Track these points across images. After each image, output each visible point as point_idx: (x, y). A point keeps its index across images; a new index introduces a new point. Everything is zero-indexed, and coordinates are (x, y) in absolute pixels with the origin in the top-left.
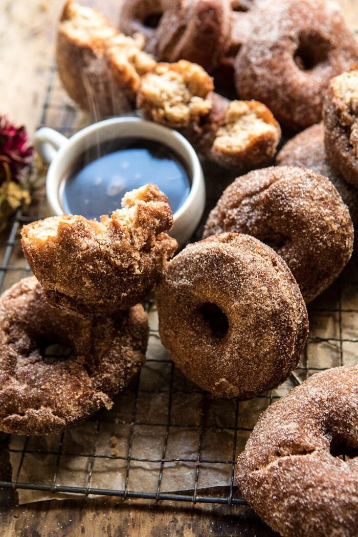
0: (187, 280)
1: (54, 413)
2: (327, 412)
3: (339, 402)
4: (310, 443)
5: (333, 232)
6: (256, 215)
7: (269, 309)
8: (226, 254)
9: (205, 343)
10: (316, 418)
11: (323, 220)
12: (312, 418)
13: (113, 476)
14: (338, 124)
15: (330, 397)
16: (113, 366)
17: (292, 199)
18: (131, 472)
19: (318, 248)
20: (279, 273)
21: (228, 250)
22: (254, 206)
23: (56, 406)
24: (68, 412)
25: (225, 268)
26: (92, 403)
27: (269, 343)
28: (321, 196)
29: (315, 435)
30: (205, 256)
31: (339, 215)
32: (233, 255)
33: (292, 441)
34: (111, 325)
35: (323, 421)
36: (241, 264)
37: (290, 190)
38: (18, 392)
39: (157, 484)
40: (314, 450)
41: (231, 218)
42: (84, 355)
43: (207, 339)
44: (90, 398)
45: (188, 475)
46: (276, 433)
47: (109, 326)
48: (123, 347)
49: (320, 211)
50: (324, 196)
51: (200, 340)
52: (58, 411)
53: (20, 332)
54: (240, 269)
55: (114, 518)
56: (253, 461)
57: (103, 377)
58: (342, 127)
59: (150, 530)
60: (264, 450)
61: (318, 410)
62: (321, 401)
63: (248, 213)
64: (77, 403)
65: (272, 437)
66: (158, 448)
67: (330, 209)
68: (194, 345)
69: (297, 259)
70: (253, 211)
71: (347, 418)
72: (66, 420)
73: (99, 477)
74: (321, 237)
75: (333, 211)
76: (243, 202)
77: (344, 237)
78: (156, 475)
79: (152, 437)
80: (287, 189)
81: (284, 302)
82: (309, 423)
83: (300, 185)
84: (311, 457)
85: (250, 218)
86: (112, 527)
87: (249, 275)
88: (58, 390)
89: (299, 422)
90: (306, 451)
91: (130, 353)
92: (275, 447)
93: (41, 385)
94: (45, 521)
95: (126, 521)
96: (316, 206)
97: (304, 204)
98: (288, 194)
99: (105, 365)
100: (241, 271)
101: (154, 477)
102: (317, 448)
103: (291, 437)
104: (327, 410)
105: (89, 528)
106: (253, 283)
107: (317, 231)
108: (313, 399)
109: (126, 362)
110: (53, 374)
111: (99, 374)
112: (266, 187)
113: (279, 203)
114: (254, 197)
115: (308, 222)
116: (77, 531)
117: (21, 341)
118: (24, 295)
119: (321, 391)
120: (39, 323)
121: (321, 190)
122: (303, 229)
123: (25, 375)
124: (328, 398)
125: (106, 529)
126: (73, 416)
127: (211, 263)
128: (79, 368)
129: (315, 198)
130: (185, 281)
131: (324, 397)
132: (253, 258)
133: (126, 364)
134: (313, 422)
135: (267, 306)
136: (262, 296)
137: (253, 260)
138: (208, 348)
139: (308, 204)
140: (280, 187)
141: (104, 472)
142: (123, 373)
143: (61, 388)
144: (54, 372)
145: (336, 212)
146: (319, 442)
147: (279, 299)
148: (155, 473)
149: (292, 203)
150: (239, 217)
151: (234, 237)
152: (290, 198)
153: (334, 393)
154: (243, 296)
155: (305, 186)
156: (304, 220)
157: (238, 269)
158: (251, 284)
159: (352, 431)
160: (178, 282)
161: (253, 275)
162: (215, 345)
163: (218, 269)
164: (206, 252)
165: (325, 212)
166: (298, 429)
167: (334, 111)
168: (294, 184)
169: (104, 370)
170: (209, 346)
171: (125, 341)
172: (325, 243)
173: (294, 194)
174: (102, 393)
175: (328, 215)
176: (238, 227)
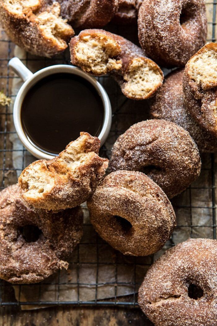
0: (107, 207)
1: (36, 275)
2: (187, 274)
3: (194, 270)
4: (178, 293)
5: (190, 169)
6: (144, 157)
7: (156, 226)
8: (131, 200)
9: (119, 234)
10: (181, 278)
11: (185, 163)
12: (179, 277)
13: (71, 292)
14: (193, 98)
15: (188, 267)
16: (66, 243)
18: (80, 289)
19: (181, 178)
20: (160, 202)
21: (132, 197)
22: (143, 152)
23: (38, 272)
24: (45, 274)
25: (130, 206)
26: (57, 268)
27: (156, 241)
28: (183, 150)
29: (181, 287)
30: (118, 199)
32: (135, 199)
33: (169, 293)
34: (63, 221)
35: (185, 279)
36: (140, 205)
37: (165, 147)
38: (16, 267)
39: (95, 296)
40: (180, 296)
41: (129, 156)
42: (49, 238)
43: (120, 232)
44: (56, 265)
45: (111, 290)
46: (161, 287)
47: (62, 222)
48: (70, 232)
49: (183, 159)
50: (185, 149)
51: (115, 233)
52: (39, 274)
53: (10, 229)
54: (140, 207)
55: (74, 314)
56: (148, 298)
57: (61, 250)
58: (195, 100)
59: (93, 319)
60: (154, 295)
61: (182, 273)
62: (184, 268)
63: (139, 155)
64: (49, 269)
65: (158, 289)
66: (93, 275)
67: (188, 156)
68: (113, 235)
69: (169, 182)
70: (142, 154)
71: (197, 278)
72: (44, 277)
73: (63, 293)
74: (183, 172)
75: (190, 157)
76: (136, 148)
77: (196, 169)
79: (89, 268)
80: (163, 146)
81: (164, 221)
82: (178, 280)
83: (171, 143)
84: (179, 300)
85: (140, 158)
86: (73, 319)
87: (145, 209)
88: (38, 264)
89: (172, 281)
90: (176, 297)
91: (75, 235)
92: (160, 295)
93: (28, 262)
94: (37, 318)
95: (80, 315)
96: (180, 156)
97: (173, 155)
98: (163, 149)
99: (62, 244)
101: (93, 292)
102: (182, 295)
103: (168, 291)
104: (186, 274)
105: (61, 320)
106: (147, 214)
107: (181, 169)
108: (179, 267)
109: (73, 240)
110: (34, 254)
111: (58, 248)
112: (150, 142)
113: (158, 154)
114: (143, 147)
115: (176, 165)
116: (54, 322)
117: (12, 235)
118: (9, 206)
119: (184, 263)
120: (20, 222)
121: (183, 146)
122: (173, 168)
123: (18, 258)
124: (187, 267)
125: (70, 320)
126: (47, 275)
127: (122, 203)
128: (48, 249)
129: (180, 151)
130: (106, 208)
131: (186, 267)
132: (147, 199)
133: (73, 241)
134: (180, 280)
135: (155, 225)
136: (152, 221)
137: (147, 200)
138: (121, 237)
139: (176, 155)
140: (159, 144)
141: (65, 290)
142: (72, 245)
143: (39, 263)
144: (34, 253)
145: (192, 157)
146: (183, 291)
147: (162, 220)
148: (93, 290)
149: (166, 155)
150: (134, 156)
151: (134, 181)
152: (165, 151)
153: (190, 264)
154: (141, 220)
155: (173, 144)
156: (173, 164)
157: (138, 207)
158: (146, 215)
159: (200, 285)
160: (102, 207)
161: (147, 209)
162: (124, 236)
163: (126, 207)
164: (119, 197)
165: (186, 158)
166: (172, 285)
167: (190, 90)
168: (167, 142)
169: (61, 246)
170: (121, 236)
171: (71, 229)
172: (185, 175)
173: (167, 149)
174: (62, 262)
175: (187, 160)
176: (133, 162)
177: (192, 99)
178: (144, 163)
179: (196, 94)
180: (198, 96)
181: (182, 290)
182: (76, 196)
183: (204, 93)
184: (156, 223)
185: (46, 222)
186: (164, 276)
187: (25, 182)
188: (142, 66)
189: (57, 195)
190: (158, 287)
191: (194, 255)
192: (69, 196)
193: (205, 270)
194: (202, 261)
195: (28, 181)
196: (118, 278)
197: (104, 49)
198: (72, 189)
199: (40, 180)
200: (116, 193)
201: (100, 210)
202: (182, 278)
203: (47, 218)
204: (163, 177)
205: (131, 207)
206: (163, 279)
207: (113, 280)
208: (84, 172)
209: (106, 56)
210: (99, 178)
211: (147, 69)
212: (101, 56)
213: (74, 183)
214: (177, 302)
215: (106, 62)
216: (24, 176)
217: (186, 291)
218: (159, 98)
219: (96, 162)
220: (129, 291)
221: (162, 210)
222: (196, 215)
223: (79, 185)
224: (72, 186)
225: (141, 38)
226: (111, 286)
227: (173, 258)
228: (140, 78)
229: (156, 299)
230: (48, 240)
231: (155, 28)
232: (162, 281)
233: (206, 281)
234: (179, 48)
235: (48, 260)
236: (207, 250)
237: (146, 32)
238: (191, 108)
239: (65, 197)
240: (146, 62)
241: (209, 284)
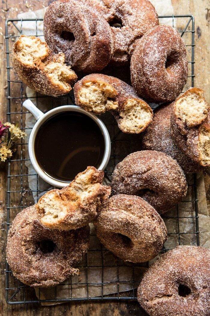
1: (53, 281)
3: (183, 274)
4: (170, 293)
5: (179, 193)
6: (140, 183)
7: (152, 242)
8: (131, 222)
9: (120, 247)
11: (175, 188)
12: (171, 280)
13: (81, 290)
15: (178, 271)
16: (76, 254)
17: (159, 180)
18: (89, 288)
19: (171, 199)
20: (155, 221)
21: (132, 220)
22: (139, 179)
23: (54, 279)
24: (60, 280)
26: (70, 274)
27: (151, 252)
28: (173, 178)
29: (173, 288)
31: (181, 184)
32: (134, 222)
33: (163, 293)
34: (73, 237)
35: (175, 281)
37: (158, 176)
38: (36, 276)
39: (101, 292)
40: (172, 295)
41: (127, 183)
43: (121, 245)
44: (69, 272)
45: (114, 288)
46: (156, 289)
47: (72, 237)
48: (80, 245)
49: (173, 185)
50: (174, 177)
51: (118, 245)
52: (55, 280)
53: (30, 245)
54: (138, 227)
55: (85, 307)
56: (146, 297)
57: (73, 259)
58: (181, 135)
59: (100, 310)
60: (151, 295)
61: (173, 277)
63: (136, 182)
64: (63, 275)
65: (154, 290)
66: (99, 275)
67: (177, 183)
68: (115, 247)
69: (161, 203)
70: (138, 181)
71: (186, 280)
72: (59, 282)
73: (75, 291)
74: (173, 195)
76: (133, 176)
77: (183, 192)
78: (100, 289)
79: (96, 270)
80: (156, 175)
81: (158, 237)
82: (170, 282)
83: (163, 173)
84: (171, 299)
85: (136, 184)
86: (84, 311)
87: (142, 229)
89: (165, 283)
90: (169, 296)
91: (83, 246)
92: (155, 295)
93: (46, 271)
94: (54, 311)
95: (89, 308)
96: (171, 183)
97: (165, 182)
99: (73, 255)
100: (138, 228)
101: (100, 290)
102: (174, 294)
104: (177, 277)
105: (74, 313)
106: (144, 233)
107: (171, 193)
108: (171, 272)
109: (82, 250)
110: (50, 264)
111: (70, 258)
112: (145, 172)
113: (152, 181)
114: (139, 175)
115: (167, 190)
116: (69, 314)
117: (31, 249)
118: (28, 225)
119: (174, 268)
120: (38, 238)
121: (173, 175)
122: (164, 192)
123: (38, 268)
125: (81, 312)
126: (62, 280)
127: (124, 225)
128: (62, 259)
129: (170, 179)
130: (110, 227)
131: (176, 271)
132: (144, 220)
134: (171, 282)
135: (151, 241)
136: (148, 238)
139: (167, 182)
140: (153, 174)
141: (77, 288)
142: (81, 255)
143: (55, 271)
144: (50, 263)
147: (156, 237)
148: (99, 288)
149: (159, 182)
150: (131, 183)
151: (133, 205)
152: (158, 180)
153: (180, 270)
154: (139, 237)
156: (165, 189)
158: (143, 233)
159: (188, 286)
160: (106, 226)
161: (144, 229)
162: (125, 248)
163: (127, 227)
164: (121, 220)
165: (175, 185)
166: (165, 287)
167: (177, 128)
168: (160, 172)
169: (72, 256)
170: (123, 248)
171: (81, 242)
172: (175, 197)
173: (160, 177)
174: (74, 269)
175: (176, 186)
176: (131, 187)
177: (179, 135)
178: (140, 188)
179: (182, 131)
180: (184, 132)
181: (173, 290)
182: (84, 220)
183: (189, 130)
184: (152, 239)
185: (60, 237)
186: (158, 279)
187: (41, 209)
188: (135, 105)
189: (70, 221)
190: (154, 289)
191: (182, 261)
192: (79, 221)
193: (192, 274)
194: (190, 266)
195: (44, 207)
196: (120, 278)
197: (103, 93)
198: (82, 215)
199: (55, 207)
200: (118, 216)
201: (105, 229)
202: (173, 280)
203: (60, 234)
204: (156, 199)
205: (131, 227)
206: (158, 282)
207: (115, 279)
208: (91, 201)
209: (105, 98)
210: (104, 204)
211: (139, 108)
212: (100, 99)
213: (83, 210)
214: (169, 300)
215: (105, 103)
216: (41, 203)
217: (177, 291)
218: (151, 130)
219: (101, 192)
220: (129, 288)
221: (156, 228)
222: (182, 224)
223: (87, 212)
224: (82, 212)
225: (133, 82)
226: (114, 284)
227: (166, 264)
228: (134, 115)
229: (152, 298)
230: (62, 252)
231: (144, 74)
232: (157, 283)
233: (194, 282)
234: (166, 89)
235: (62, 269)
236: (193, 257)
237: (137, 78)
238: (178, 142)
239: (76, 222)
240: (138, 103)
241: (196, 285)
